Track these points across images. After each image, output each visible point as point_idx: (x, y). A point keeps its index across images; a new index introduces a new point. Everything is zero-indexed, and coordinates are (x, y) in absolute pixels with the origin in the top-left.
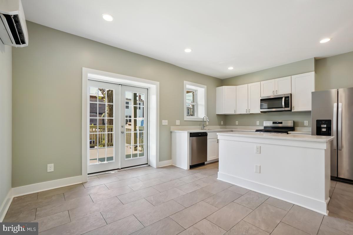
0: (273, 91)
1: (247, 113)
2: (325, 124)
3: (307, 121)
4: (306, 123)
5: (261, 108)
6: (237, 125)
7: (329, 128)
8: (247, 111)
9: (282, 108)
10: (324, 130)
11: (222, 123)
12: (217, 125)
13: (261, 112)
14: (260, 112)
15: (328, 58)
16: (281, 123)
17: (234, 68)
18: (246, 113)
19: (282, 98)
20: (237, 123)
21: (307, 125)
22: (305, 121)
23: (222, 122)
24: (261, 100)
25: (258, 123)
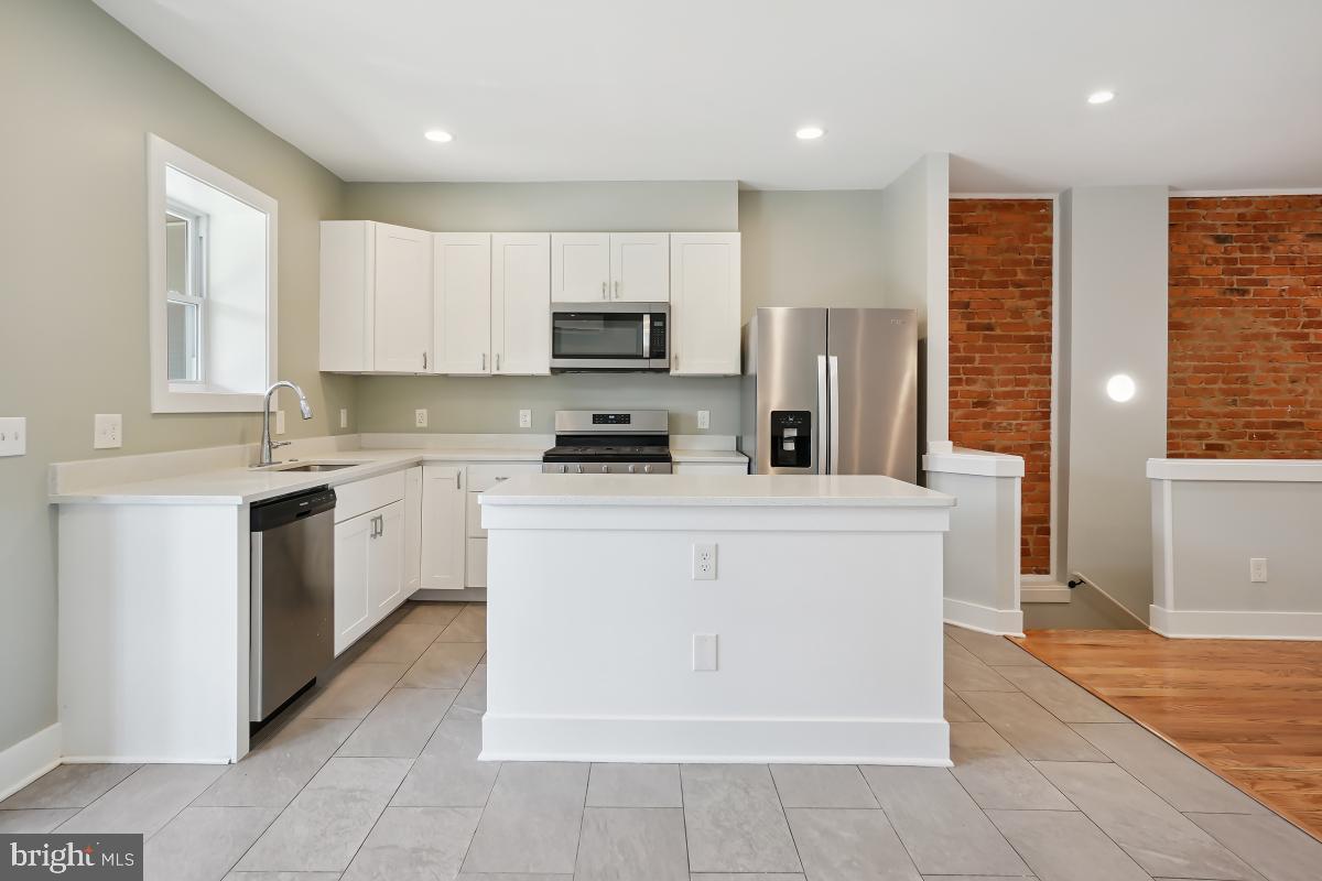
0: (604, 284)
1: (487, 372)
2: (792, 427)
3: (707, 413)
4: (703, 419)
5: (556, 353)
6: (422, 430)
7: (803, 442)
8: (487, 365)
9: (641, 357)
10: (790, 446)
11: (343, 423)
12: (324, 435)
13: (553, 370)
14: (547, 372)
15: (766, 192)
16: (625, 419)
17: (455, 138)
18: (481, 372)
19: (639, 317)
20: (422, 416)
21: (706, 427)
22: (700, 412)
23: (343, 413)
24: (556, 316)
25: (525, 418)
